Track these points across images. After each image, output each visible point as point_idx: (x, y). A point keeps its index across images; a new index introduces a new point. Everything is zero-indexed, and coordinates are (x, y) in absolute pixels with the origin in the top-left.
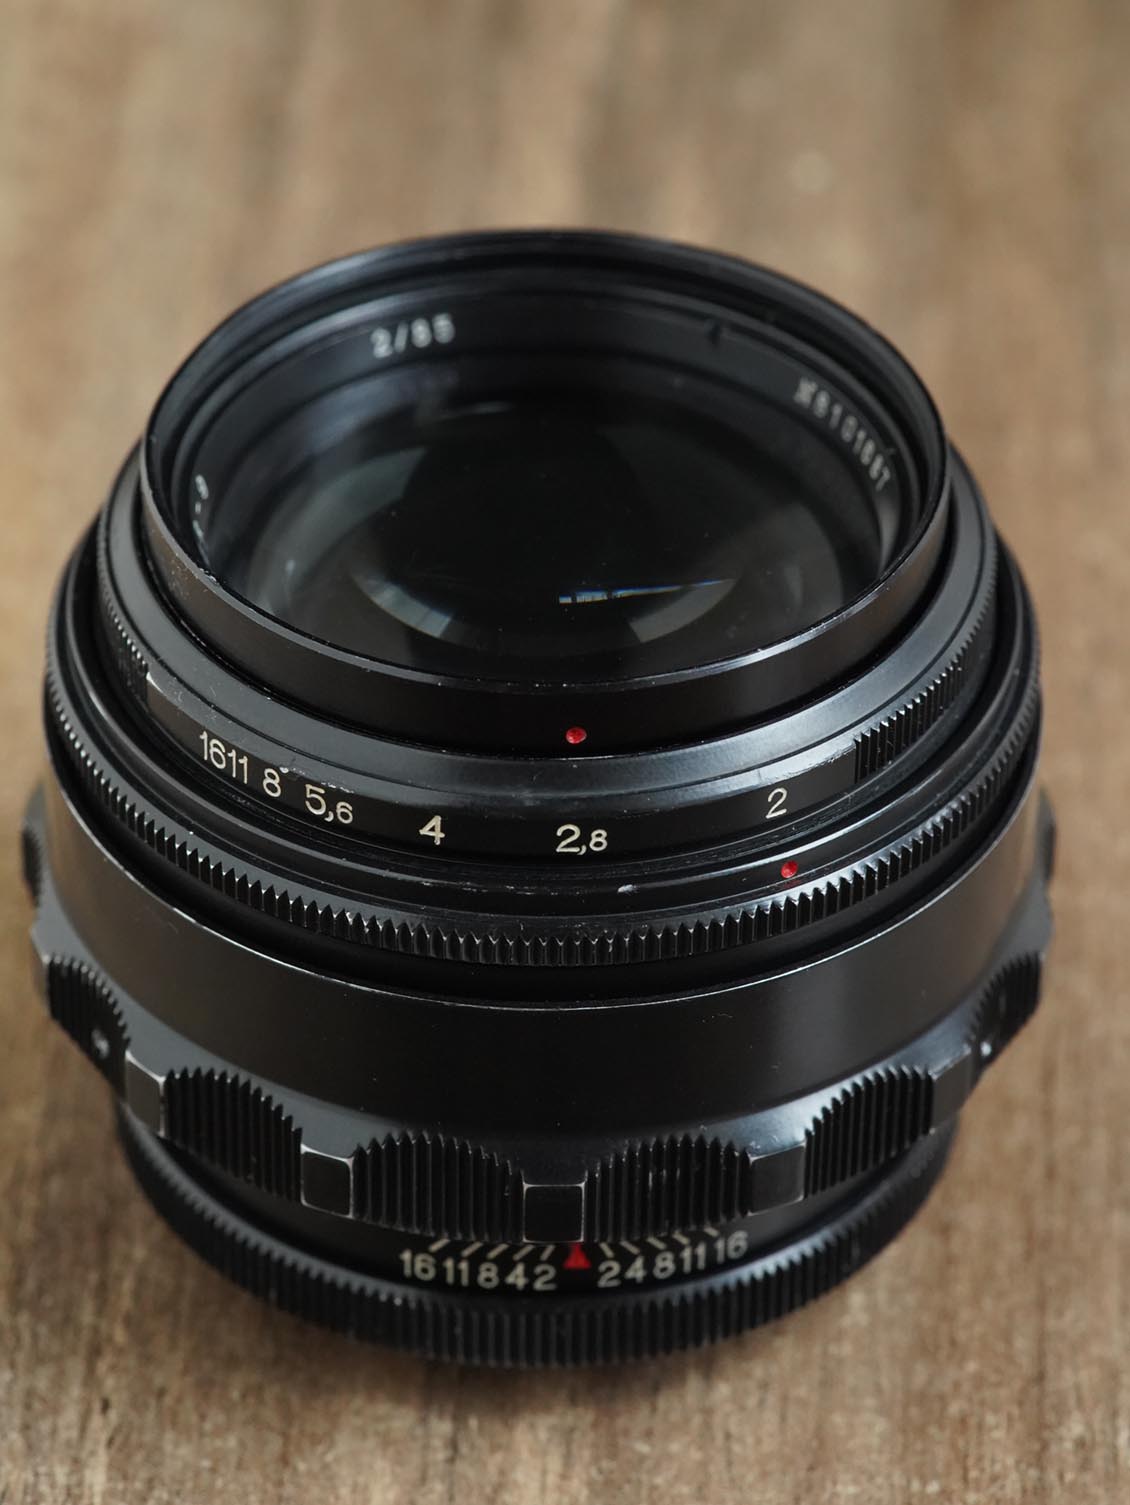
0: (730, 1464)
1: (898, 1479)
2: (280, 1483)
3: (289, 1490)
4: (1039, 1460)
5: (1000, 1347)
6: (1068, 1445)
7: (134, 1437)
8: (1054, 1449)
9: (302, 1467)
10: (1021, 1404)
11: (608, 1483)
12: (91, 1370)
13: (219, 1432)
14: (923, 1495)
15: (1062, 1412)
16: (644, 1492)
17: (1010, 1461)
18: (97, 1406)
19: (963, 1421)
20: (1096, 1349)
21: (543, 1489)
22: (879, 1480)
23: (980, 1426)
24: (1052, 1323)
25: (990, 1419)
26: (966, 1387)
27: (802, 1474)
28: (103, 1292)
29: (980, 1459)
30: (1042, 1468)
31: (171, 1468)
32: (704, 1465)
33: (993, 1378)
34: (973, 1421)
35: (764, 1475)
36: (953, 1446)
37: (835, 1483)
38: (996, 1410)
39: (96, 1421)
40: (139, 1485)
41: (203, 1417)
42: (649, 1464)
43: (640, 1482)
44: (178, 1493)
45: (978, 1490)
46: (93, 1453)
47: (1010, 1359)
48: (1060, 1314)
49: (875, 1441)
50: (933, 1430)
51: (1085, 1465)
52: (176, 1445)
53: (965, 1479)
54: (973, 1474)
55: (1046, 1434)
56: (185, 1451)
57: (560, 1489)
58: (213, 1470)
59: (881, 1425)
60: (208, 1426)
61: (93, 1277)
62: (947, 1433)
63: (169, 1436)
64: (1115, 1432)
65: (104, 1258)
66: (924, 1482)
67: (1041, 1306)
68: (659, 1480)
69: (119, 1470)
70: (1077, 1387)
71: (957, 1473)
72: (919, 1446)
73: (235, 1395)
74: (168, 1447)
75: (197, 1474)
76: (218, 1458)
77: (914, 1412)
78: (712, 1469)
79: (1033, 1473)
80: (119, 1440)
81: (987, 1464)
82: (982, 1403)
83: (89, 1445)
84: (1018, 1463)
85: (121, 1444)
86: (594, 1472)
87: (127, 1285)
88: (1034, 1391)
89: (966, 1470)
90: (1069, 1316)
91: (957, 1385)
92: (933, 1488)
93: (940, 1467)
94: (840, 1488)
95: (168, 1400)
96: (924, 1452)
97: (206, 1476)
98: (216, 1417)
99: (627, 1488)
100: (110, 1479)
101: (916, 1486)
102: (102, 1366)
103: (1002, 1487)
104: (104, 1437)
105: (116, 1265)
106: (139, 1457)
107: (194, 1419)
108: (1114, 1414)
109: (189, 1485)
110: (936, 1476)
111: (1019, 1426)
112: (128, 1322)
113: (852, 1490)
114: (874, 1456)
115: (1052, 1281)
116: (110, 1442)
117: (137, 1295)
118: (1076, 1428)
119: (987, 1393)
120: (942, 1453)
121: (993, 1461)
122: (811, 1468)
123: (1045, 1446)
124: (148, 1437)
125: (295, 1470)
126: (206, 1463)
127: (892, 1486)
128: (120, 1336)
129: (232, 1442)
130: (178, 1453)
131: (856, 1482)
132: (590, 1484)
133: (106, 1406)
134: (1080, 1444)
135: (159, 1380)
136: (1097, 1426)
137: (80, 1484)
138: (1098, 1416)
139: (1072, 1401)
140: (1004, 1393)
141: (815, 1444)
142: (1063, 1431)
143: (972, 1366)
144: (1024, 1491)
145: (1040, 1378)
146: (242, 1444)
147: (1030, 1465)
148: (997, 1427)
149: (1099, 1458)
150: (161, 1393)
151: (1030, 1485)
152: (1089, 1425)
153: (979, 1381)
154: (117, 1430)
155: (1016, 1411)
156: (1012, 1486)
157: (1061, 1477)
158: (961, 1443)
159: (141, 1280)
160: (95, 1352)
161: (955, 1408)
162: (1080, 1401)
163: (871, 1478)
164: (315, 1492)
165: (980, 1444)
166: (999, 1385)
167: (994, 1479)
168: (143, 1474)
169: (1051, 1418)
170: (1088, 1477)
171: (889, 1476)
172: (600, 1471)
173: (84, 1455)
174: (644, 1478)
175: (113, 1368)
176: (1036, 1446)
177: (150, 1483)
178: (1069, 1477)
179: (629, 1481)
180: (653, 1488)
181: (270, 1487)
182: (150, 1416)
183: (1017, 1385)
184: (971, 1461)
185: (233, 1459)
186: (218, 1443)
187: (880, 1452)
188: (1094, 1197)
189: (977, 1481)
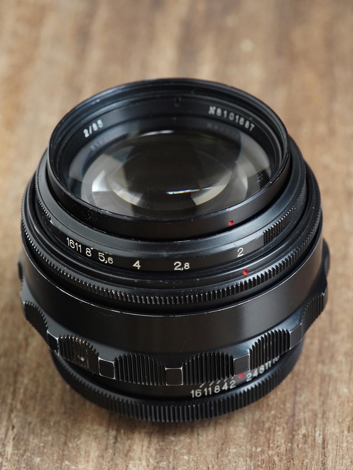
0: (198, 443)
1: (249, 447)
2: (64, 451)
3: (66, 452)
4: (292, 441)
5: (282, 406)
6: (301, 436)
7: (21, 437)
8: (296, 437)
9: (70, 445)
10: (287, 424)
11: (161, 449)
12: (9, 416)
13: (47, 435)
14: (256, 451)
15: (299, 426)
16: (172, 452)
17: (283, 441)
18: (11, 428)
19: (269, 429)
20: (311, 407)
21: (142, 451)
22: (243, 447)
23: (274, 431)
24: (298, 399)
25: (278, 429)
26: (271, 419)
27: (220, 446)
28: (14, 393)
29: (274, 440)
30: (292, 444)
31: (32, 446)
32: (190, 443)
33: (279, 416)
34: (272, 429)
35: (208, 446)
36: (266, 436)
37: (229, 449)
38: (279, 426)
39: (10, 432)
40: (21, 451)
41: (42, 431)
42: (174, 443)
43: (171, 449)
44: (33, 454)
45: (272, 450)
46: (9, 442)
47: (285, 410)
48: (301, 396)
49: (242, 436)
50: (260, 432)
51: (305, 442)
52: (34, 439)
53: (269, 447)
54: (271, 445)
55: (294, 433)
56: (36, 441)
57: (147, 452)
58: (44, 447)
59: (244, 431)
60: (43, 433)
61: (12, 389)
62: (264, 433)
63: (32, 436)
64: (315, 431)
65: (15, 382)
66: (256, 448)
67: (295, 394)
68: (177, 448)
69: (16, 447)
70: (305, 418)
71: (267, 445)
72: (255, 437)
73: (52, 424)
74: (31, 440)
75: (39, 448)
76: (46, 443)
77: (255, 426)
78: (193, 445)
79: (290, 445)
80: (17, 438)
81: (275, 442)
82: (275, 423)
83: (8, 439)
84: (285, 442)
85: (17, 440)
86: (157, 446)
87: (22, 391)
88: (291, 419)
89: (269, 444)
90: (303, 396)
91: (268, 418)
92: (259, 450)
93: (261, 443)
94: (231, 450)
95: (32, 426)
96: (257, 439)
97: (42, 448)
98: (46, 431)
99: (167, 451)
100: (13, 450)
101: (254, 449)
102: (13, 416)
103: (280, 449)
104: (12, 437)
105: (18, 385)
106: (22, 443)
107: (39, 431)
108: (315, 426)
109: (37, 451)
110: (260, 446)
111: (286, 430)
112: (21, 402)
113: (234, 450)
114: (242, 440)
115: (299, 386)
116: (14, 439)
117: (24, 394)
118: (303, 431)
119: (277, 421)
120: (262, 439)
121: (278, 442)
122: (223, 444)
123: (294, 437)
124: (25, 437)
125: (68, 446)
126: (42, 445)
127: (247, 449)
128: (19, 406)
129: (50, 438)
130: (34, 441)
131: (236, 448)
132: (156, 450)
133: (13, 427)
134: (304, 436)
135: (29, 419)
136: (310, 430)
137: (4, 451)
138: (310, 427)
139: (303, 423)
140: (282, 420)
141: (224, 437)
142: (299, 432)
143: (273, 412)
144: (286, 450)
145: (294, 415)
146: (53, 439)
147: (288, 443)
148: (279, 431)
149: (310, 440)
150: (30, 423)
151: (288, 449)
152: (307, 430)
153: (275, 417)
154: (16, 435)
155: (285, 426)
156: (283, 449)
157: (298, 446)
158: (268, 436)
159: (26, 389)
160: (11, 411)
161: (267, 425)
162: (305, 422)
163: (240, 447)
164: (74, 453)
165: (274, 436)
166: (281, 418)
167: (278, 447)
168: (23, 448)
169: (296, 428)
170: (306, 446)
171: (246, 446)
172: (159, 446)
173: (6, 443)
174: (172, 447)
175: (16, 416)
176: (291, 437)
177: (25, 451)
178: (300, 446)
179: (168, 449)
180: (175, 451)
181: (60, 452)
182: (26, 430)
183: (287, 417)
184: (271, 441)
185: (50, 443)
186: (46, 438)
187: (244, 439)
188: (313, 360)
189: (272, 447)
